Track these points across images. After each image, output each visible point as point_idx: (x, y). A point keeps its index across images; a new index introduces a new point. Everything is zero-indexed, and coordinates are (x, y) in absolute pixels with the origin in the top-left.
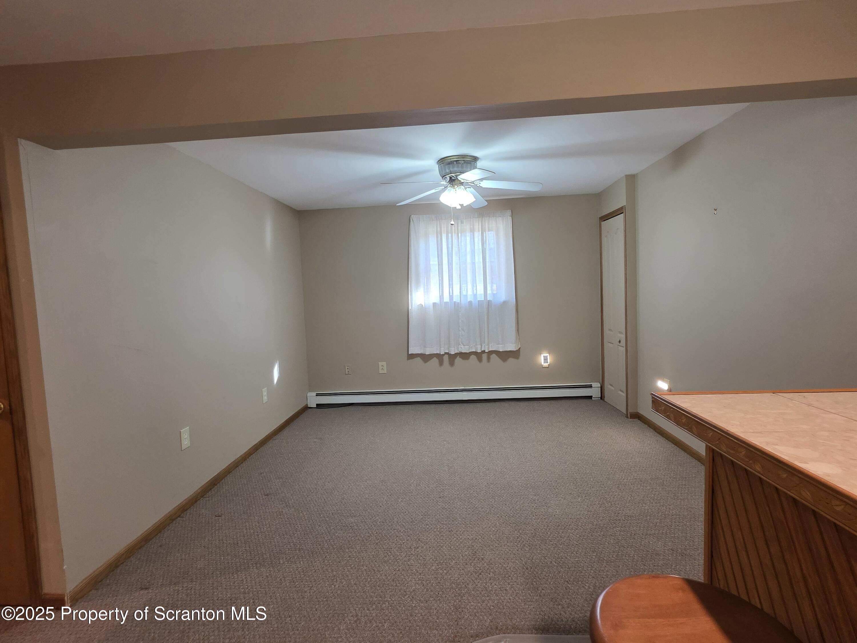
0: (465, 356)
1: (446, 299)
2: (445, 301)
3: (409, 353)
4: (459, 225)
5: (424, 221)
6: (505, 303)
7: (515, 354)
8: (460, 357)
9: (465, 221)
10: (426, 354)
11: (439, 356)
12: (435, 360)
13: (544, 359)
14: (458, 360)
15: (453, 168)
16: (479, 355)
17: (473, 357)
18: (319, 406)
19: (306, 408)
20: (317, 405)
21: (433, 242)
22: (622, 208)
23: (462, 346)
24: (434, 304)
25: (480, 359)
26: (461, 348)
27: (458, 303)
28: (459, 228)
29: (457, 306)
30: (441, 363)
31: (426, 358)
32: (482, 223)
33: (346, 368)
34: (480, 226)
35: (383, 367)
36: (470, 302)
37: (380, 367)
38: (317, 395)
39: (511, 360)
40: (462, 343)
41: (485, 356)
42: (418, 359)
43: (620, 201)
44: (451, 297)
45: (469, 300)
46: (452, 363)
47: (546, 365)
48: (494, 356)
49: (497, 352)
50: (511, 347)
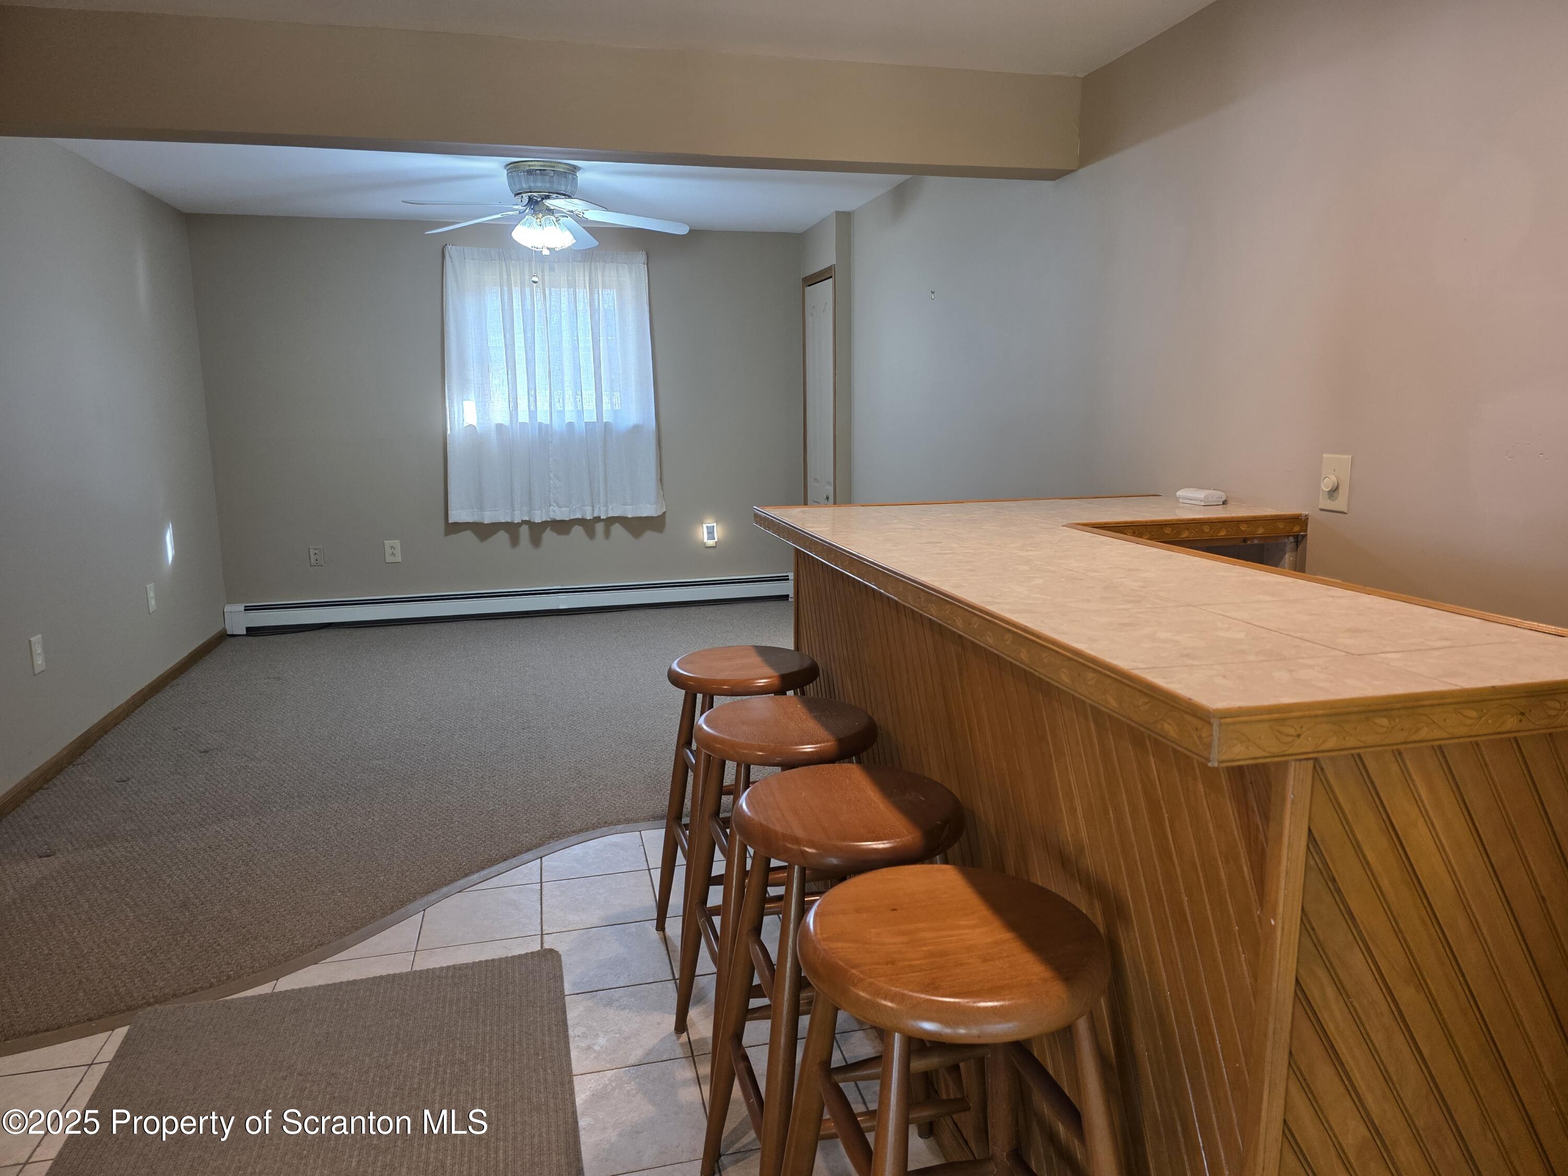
0: (561, 526)
1: (523, 417)
2: (520, 420)
3: (450, 522)
4: (547, 273)
5: (473, 259)
6: (636, 428)
7: (655, 523)
8: (552, 530)
9: (556, 266)
10: (484, 524)
11: (511, 528)
12: (502, 536)
13: (709, 533)
14: (549, 536)
15: (535, 181)
16: (588, 525)
17: (578, 530)
18: (252, 631)
19: (223, 637)
20: (248, 629)
21: (493, 303)
22: (830, 269)
23: (556, 508)
24: (499, 427)
25: (591, 533)
26: (554, 511)
27: (547, 425)
28: (546, 278)
29: (544, 431)
30: (515, 541)
31: (483, 531)
32: (590, 273)
33: (312, 552)
34: (587, 279)
35: (393, 549)
36: (570, 424)
37: (388, 551)
38: (247, 609)
39: (649, 535)
40: (556, 502)
41: (600, 527)
42: (468, 535)
43: (826, 257)
44: (533, 414)
45: (567, 421)
46: (536, 540)
47: (711, 543)
48: (617, 528)
49: (622, 520)
50: (648, 510)
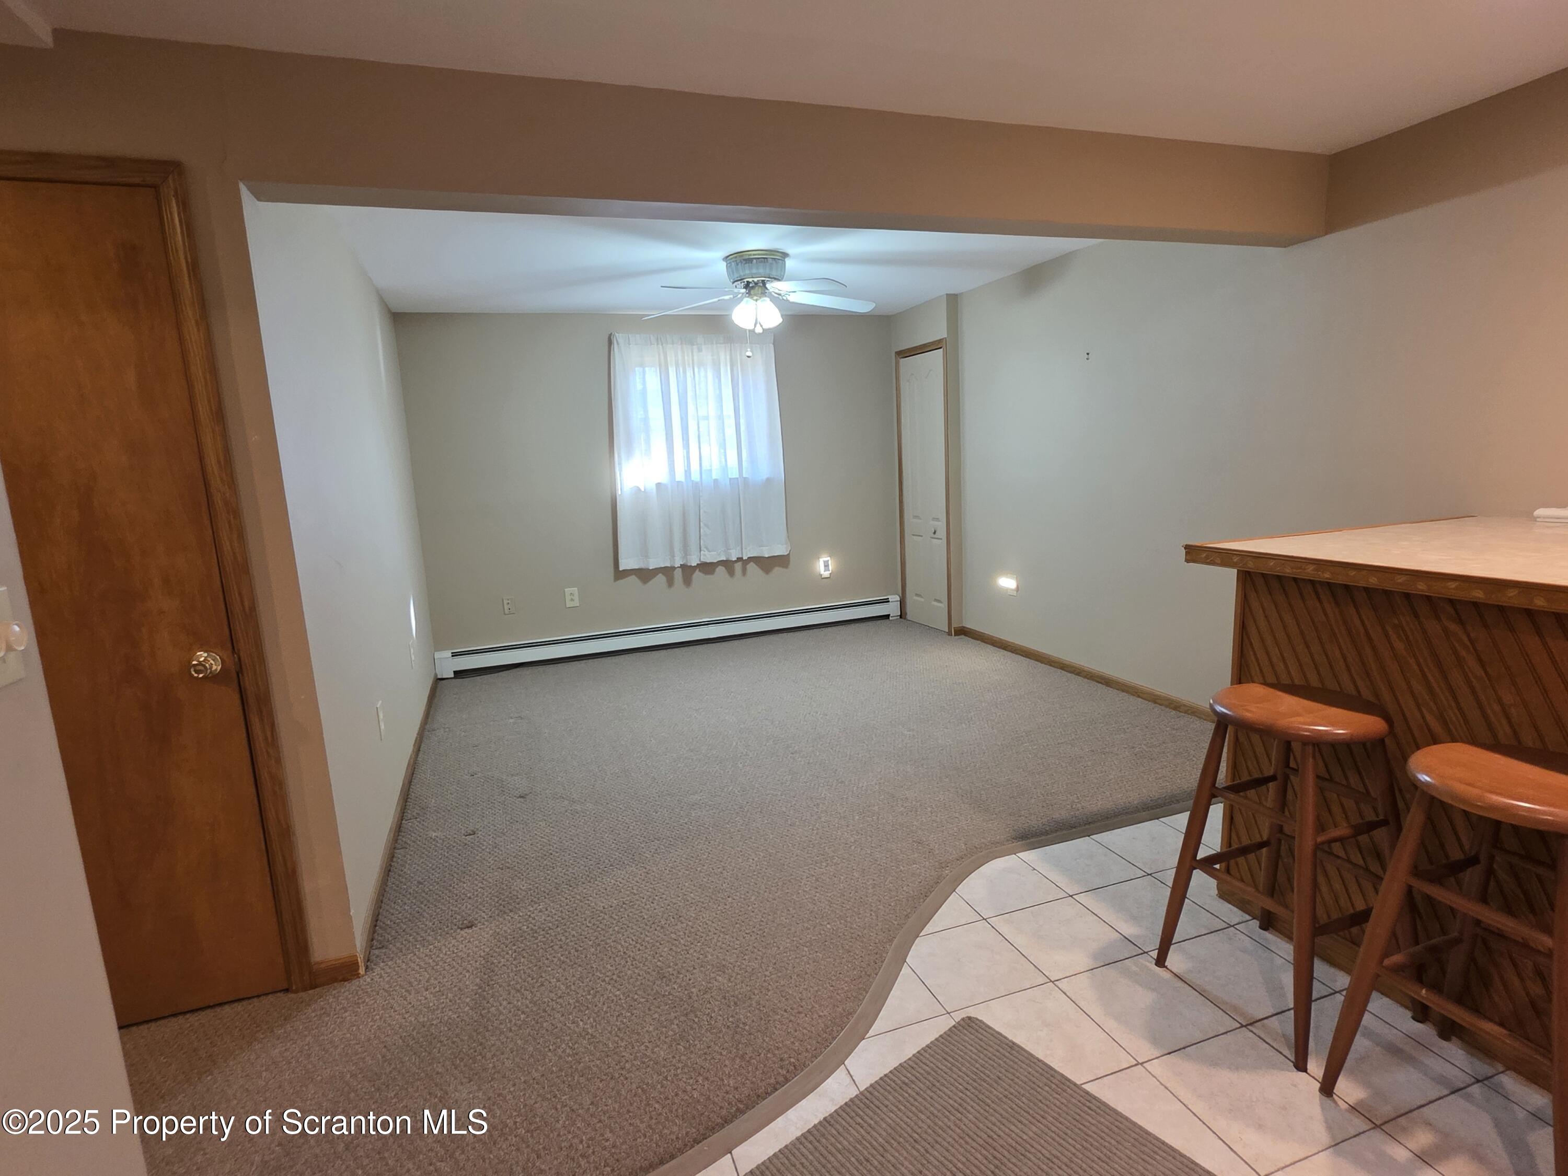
0: (707, 568)
1: (680, 476)
2: (677, 479)
3: (621, 569)
4: (695, 354)
5: (636, 344)
6: (768, 480)
7: (781, 561)
8: (700, 571)
9: (703, 347)
10: (648, 569)
11: (667, 571)
12: (661, 579)
13: (825, 566)
14: (697, 574)
15: (750, 269)
16: (727, 564)
17: (721, 570)
18: (459, 674)
19: (438, 680)
20: (455, 672)
21: (652, 379)
22: (940, 341)
23: (706, 553)
24: (659, 485)
25: (731, 573)
26: (705, 555)
27: (697, 483)
28: (695, 358)
29: (696, 487)
30: (670, 583)
31: (644, 575)
33: (505, 602)
34: (728, 357)
35: (572, 595)
36: (716, 481)
37: (568, 598)
38: (454, 655)
39: (777, 570)
40: (706, 548)
41: (738, 566)
42: (633, 579)
44: (688, 472)
45: (714, 477)
46: (687, 581)
47: (826, 574)
48: (752, 567)
49: (757, 560)
50: (780, 550)
